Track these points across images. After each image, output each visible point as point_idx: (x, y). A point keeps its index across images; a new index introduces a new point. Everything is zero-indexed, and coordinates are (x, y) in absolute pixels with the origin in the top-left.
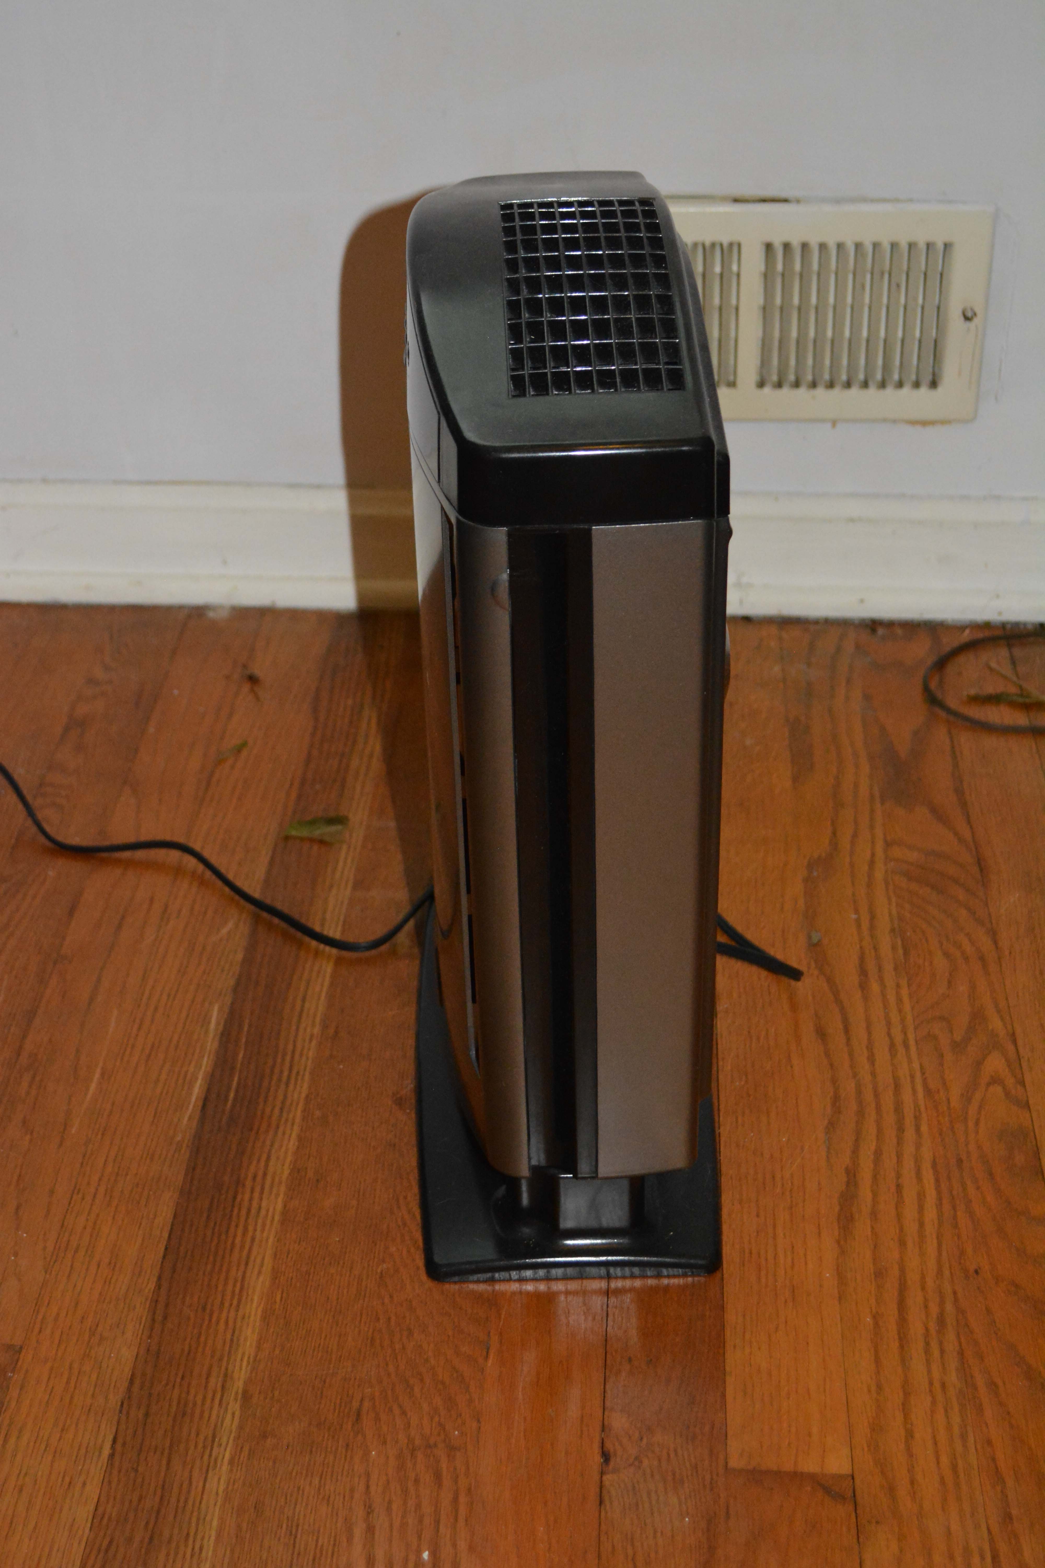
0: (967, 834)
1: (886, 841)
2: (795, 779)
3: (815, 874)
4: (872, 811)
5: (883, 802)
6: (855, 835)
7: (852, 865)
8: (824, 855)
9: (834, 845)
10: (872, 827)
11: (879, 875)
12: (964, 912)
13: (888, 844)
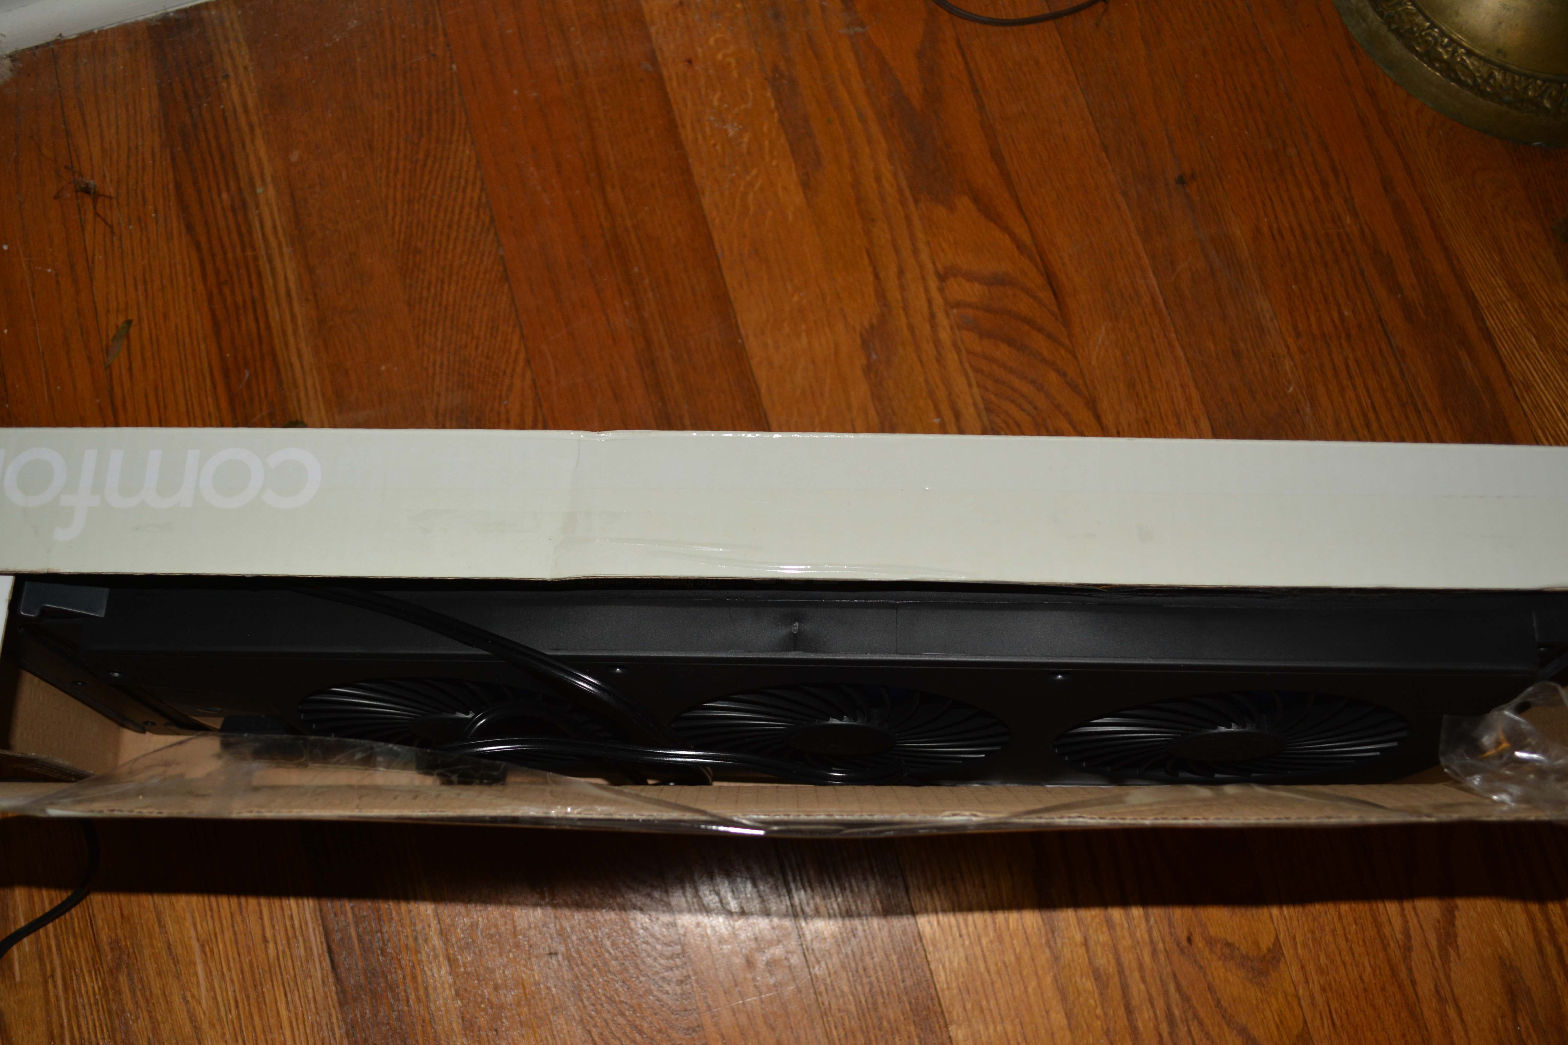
0: (1025, 236)
1: (937, 273)
2: (806, 185)
3: (874, 356)
4: (908, 218)
5: (916, 201)
6: (901, 273)
7: (911, 328)
8: (875, 321)
9: (881, 295)
10: (916, 252)
11: (945, 336)
12: (1053, 376)
13: (942, 278)
